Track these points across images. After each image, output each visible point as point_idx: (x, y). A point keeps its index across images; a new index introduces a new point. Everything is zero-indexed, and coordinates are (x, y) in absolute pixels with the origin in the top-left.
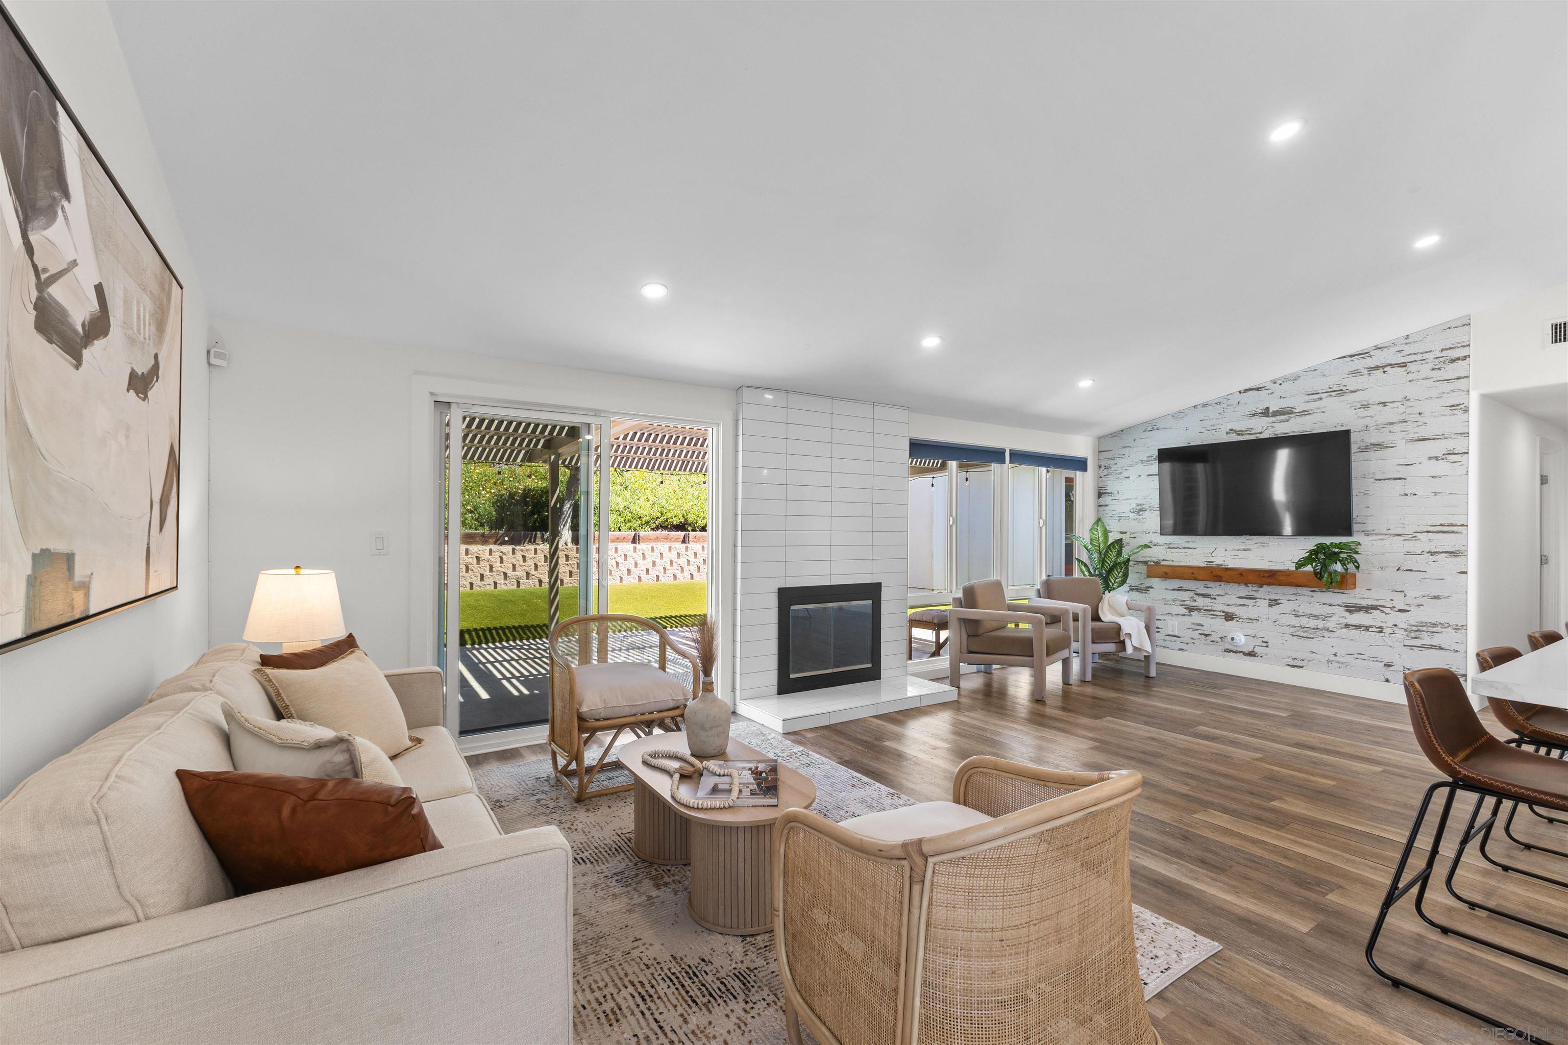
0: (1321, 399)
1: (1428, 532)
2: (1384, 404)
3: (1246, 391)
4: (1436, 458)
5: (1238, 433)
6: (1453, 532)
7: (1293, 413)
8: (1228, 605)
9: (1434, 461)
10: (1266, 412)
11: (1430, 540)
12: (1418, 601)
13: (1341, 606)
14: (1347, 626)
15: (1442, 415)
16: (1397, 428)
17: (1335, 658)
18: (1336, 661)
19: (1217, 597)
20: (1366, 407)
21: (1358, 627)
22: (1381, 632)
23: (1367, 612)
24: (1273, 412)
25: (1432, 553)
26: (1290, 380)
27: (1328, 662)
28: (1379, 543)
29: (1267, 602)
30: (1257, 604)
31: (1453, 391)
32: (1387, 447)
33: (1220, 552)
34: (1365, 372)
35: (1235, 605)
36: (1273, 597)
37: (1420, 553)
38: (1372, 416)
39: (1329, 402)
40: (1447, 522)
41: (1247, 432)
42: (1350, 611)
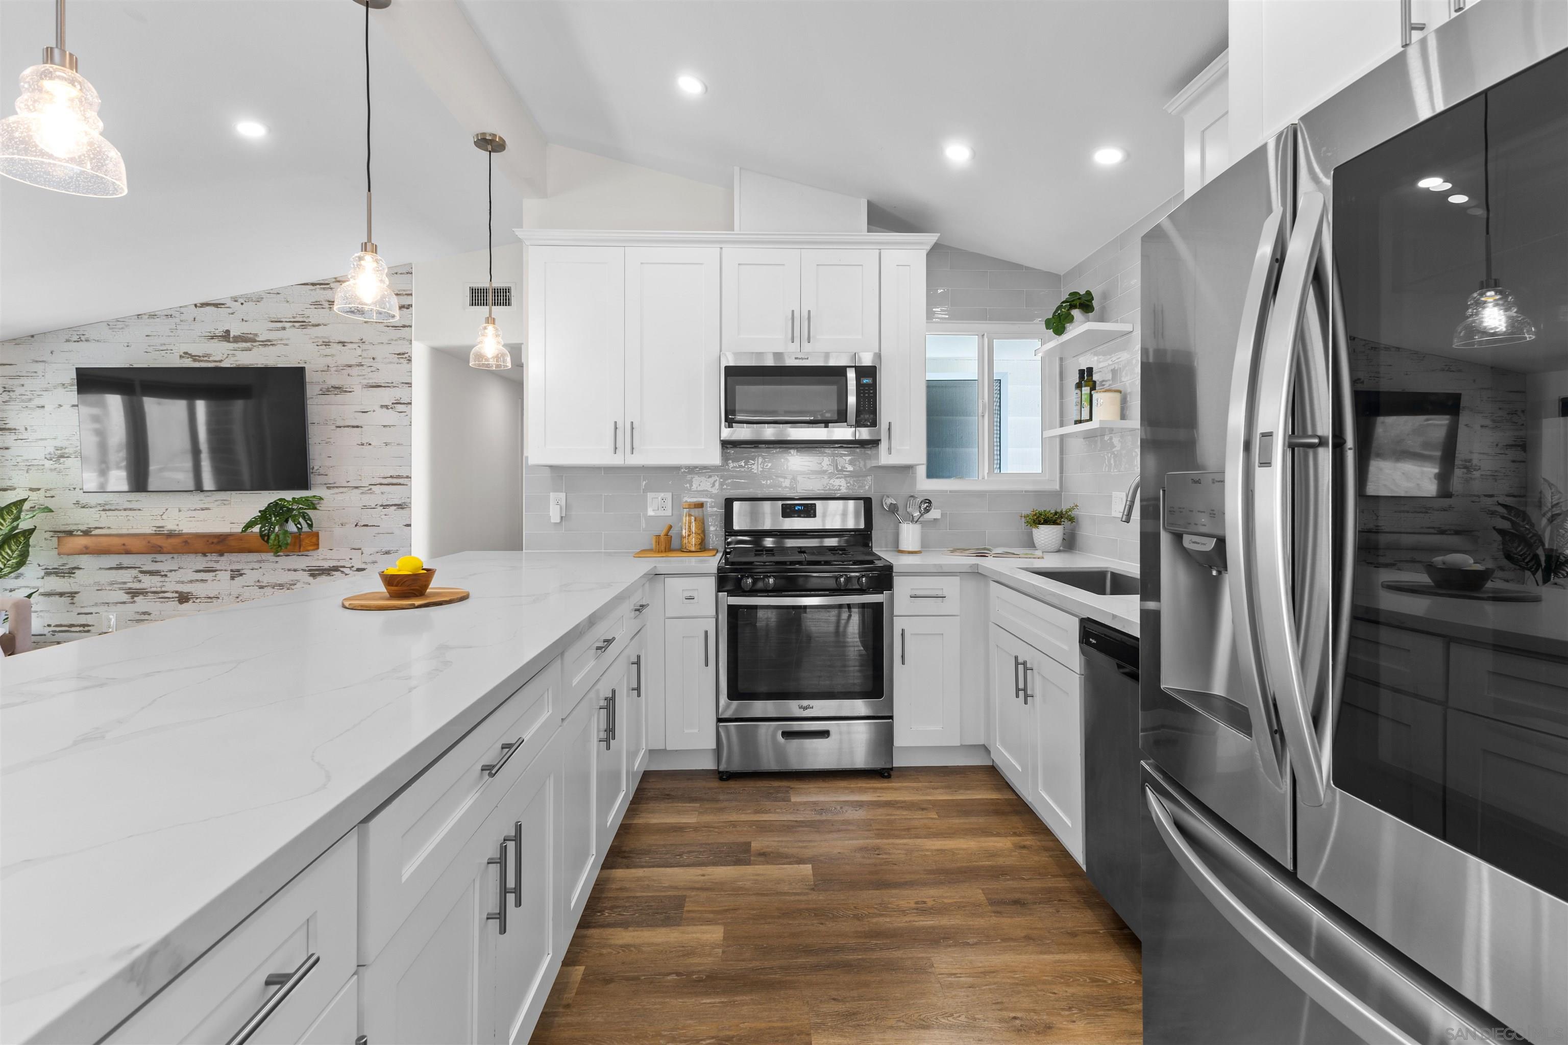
0: (284, 329)
1: (381, 484)
2: (343, 343)
3: (204, 305)
4: (387, 407)
5: (195, 358)
6: (400, 484)
7: (255, 341)
8: (183, 582)
9: (385, 410)
10: (226, 336)
11: (382, 493)
12: (372, 558)
13: (305, 571)
15: (391, 363)
16: (355, 371)
19: (169, 574)
20: (327, 344)
23: (329, 574)
24: (234, 337)
25: (384, 506)
26: (252, 301)
28: (339, 497)
29: (229, 573)
30: (218, 578)
31: (400, 339)
32: (346, 391)
33: (172, 513)
34: (327, 304)
35: (191, 581)
36: (235, 567)
37: (373, 506)
38: (332, 356)
39: (293, 334)
40: (395, 474)
41: (205, 359)
42: (313, 576)
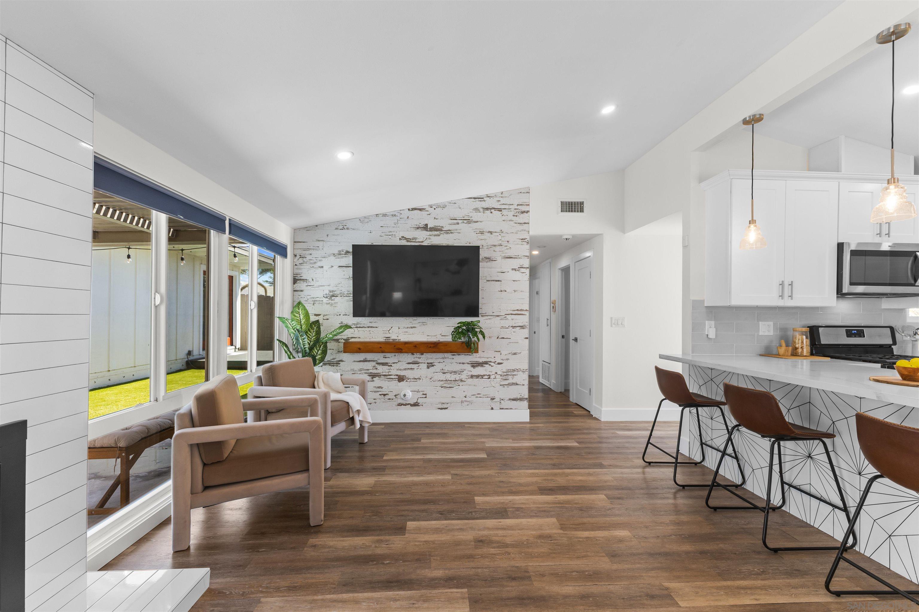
0: (458, 224)
1: (512, 314)
2: (491, 233)
3: (413, 209)
4: (515, 270)
5: (408, 240)
6: (522, 314)
7: (442, 231)
8: (400, 370)
9: (514, 271)
10: (425, 228)
11: (512, 319)
12: (505, 357)
13: (469, 364)
14: (472, 376)
15: (518, 244)
16: (497, 249)
17: (465, 399)
18: (466, 401)
19: (393, 365)
20: (482, 233)
21: (477, 376)
22: (489, 378)
23: (482, 366)
24: (430, 228)
25: (513, 327)
26: (440, 207)
27: (462, 402)
28: (488, 321)
29: (426, 365)
30: (420, 368)
31: (523, 230)
32: (492, 260)
33: (395, 329)
34: (481, 210)
35: (405, 369)
36: (429, 361)
37: (507, 327)
38: (485, 239)
39: (463, 226)
40: (519, 308)
41: (413, 240)
42: (473, 367)
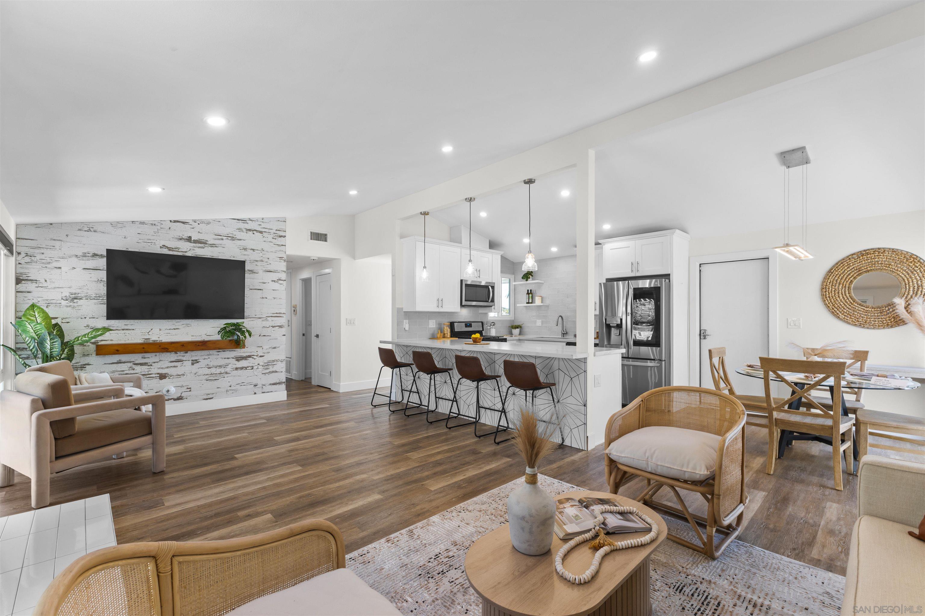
0: (222, 239)
1: (272, 317)
2: (253, 250)
3: (175, 221)
4: (274, 281)
5: (170, 249)
6: (281, 317)
7: (206, 244)
8: (162, 368)
9: (274, 282)
10: (189, 239)
11: (272, 321)
12: (267, 351)
13: (233, 358)
14: (237, 369)
15: (276, 261)
16: (259, 264)
17: (230, 388)
18: (230, 390)
19: (153, 364)
20: (245, 249)
21: (242, 368)
22: (252, 369)
23: (246, 359)
24: (194, 240)
25: (273, 327)
26: (204, 223)
27: (227, 391)
28: (251, 323)
29: (190, 362)
30: (184, 365)
31: (280, 251)
32: (255, 273)
33: (156, 331)
34: (245, 230)
35: (168, 367)
36: (194, 358)
37: (268, 327)
38: (248, 255)
39: (227, 242)
40: (278, 312)
41: (176, 250)
42: (238, 360)
